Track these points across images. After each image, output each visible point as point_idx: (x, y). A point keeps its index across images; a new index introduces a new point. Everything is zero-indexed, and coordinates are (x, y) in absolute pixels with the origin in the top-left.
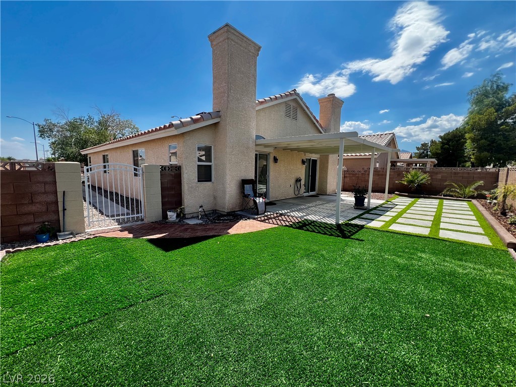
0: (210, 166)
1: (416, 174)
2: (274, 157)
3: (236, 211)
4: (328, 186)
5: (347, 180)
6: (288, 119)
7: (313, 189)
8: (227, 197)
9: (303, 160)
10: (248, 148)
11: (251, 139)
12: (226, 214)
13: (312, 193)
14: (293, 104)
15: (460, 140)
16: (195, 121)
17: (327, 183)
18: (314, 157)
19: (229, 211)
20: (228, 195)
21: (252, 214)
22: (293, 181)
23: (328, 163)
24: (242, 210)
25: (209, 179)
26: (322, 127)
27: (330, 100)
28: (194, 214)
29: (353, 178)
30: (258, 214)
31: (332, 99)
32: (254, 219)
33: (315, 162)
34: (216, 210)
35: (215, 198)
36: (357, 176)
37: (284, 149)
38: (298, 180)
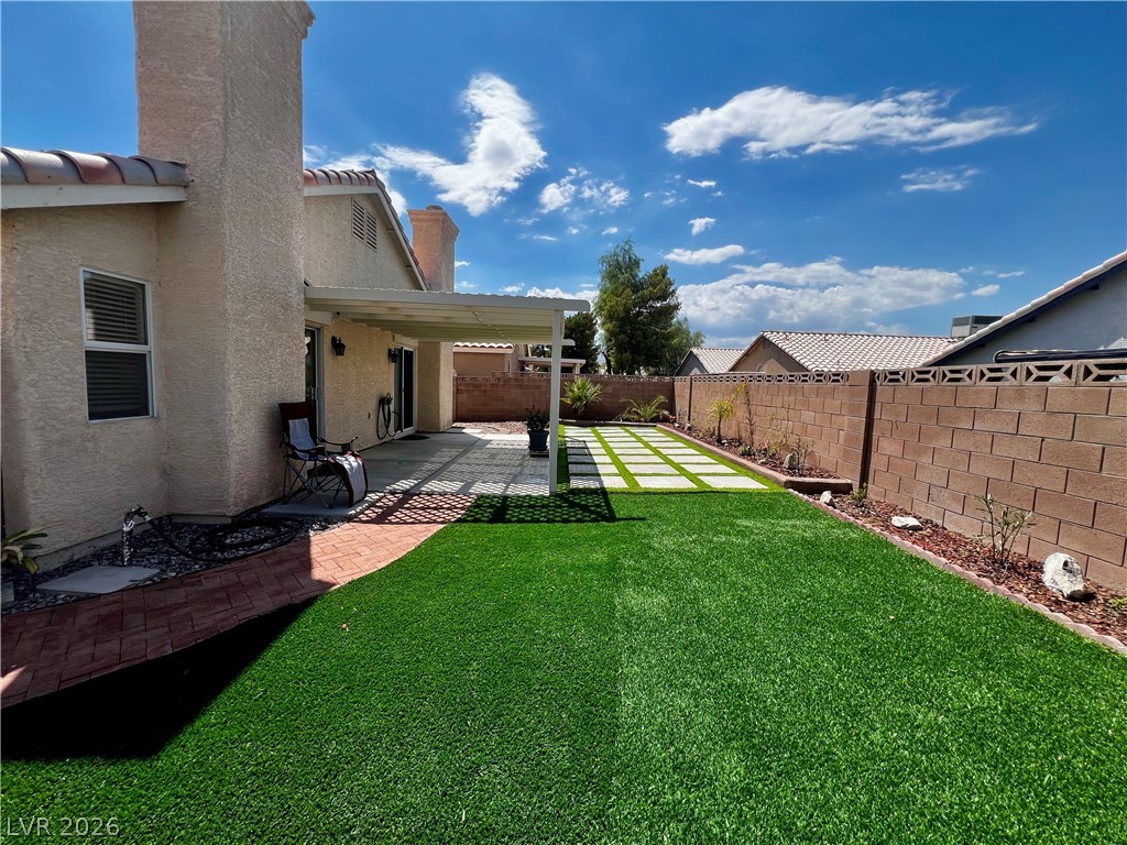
0: (140, 360)
1: (584, 387)
2: (334, 339)
3: (263, 506)
4: (441, 412)
5: (464, 397)
6: (357, 241)
7: (409, 423)
8: (234, 464)
9: (390, 350)
10: (286, 307)
11: (294, 281)
12: (229, 521)
13: (408, 431)
14: (367, 208)
15: (584, 331)
16: (85, 174)
17: (439, 406)
18: (409, 344)
19: (241, 509)
20: (235, 457)
21: (331, 507)
22: (373, 403)
23: (438, 361)
24: (283, 500)
25: (136, 404)
26: (423, 278)
27: (438, 220)
28: (76, 550)
29: (476, 393)
30: (351, 503)
31: (441, 218)
32: (350, 519)
33: (409, 355)
34: (170, 517)
35: (167, 473)
36: (483, 388)
37: (354, 320)
38: (384, 401)
